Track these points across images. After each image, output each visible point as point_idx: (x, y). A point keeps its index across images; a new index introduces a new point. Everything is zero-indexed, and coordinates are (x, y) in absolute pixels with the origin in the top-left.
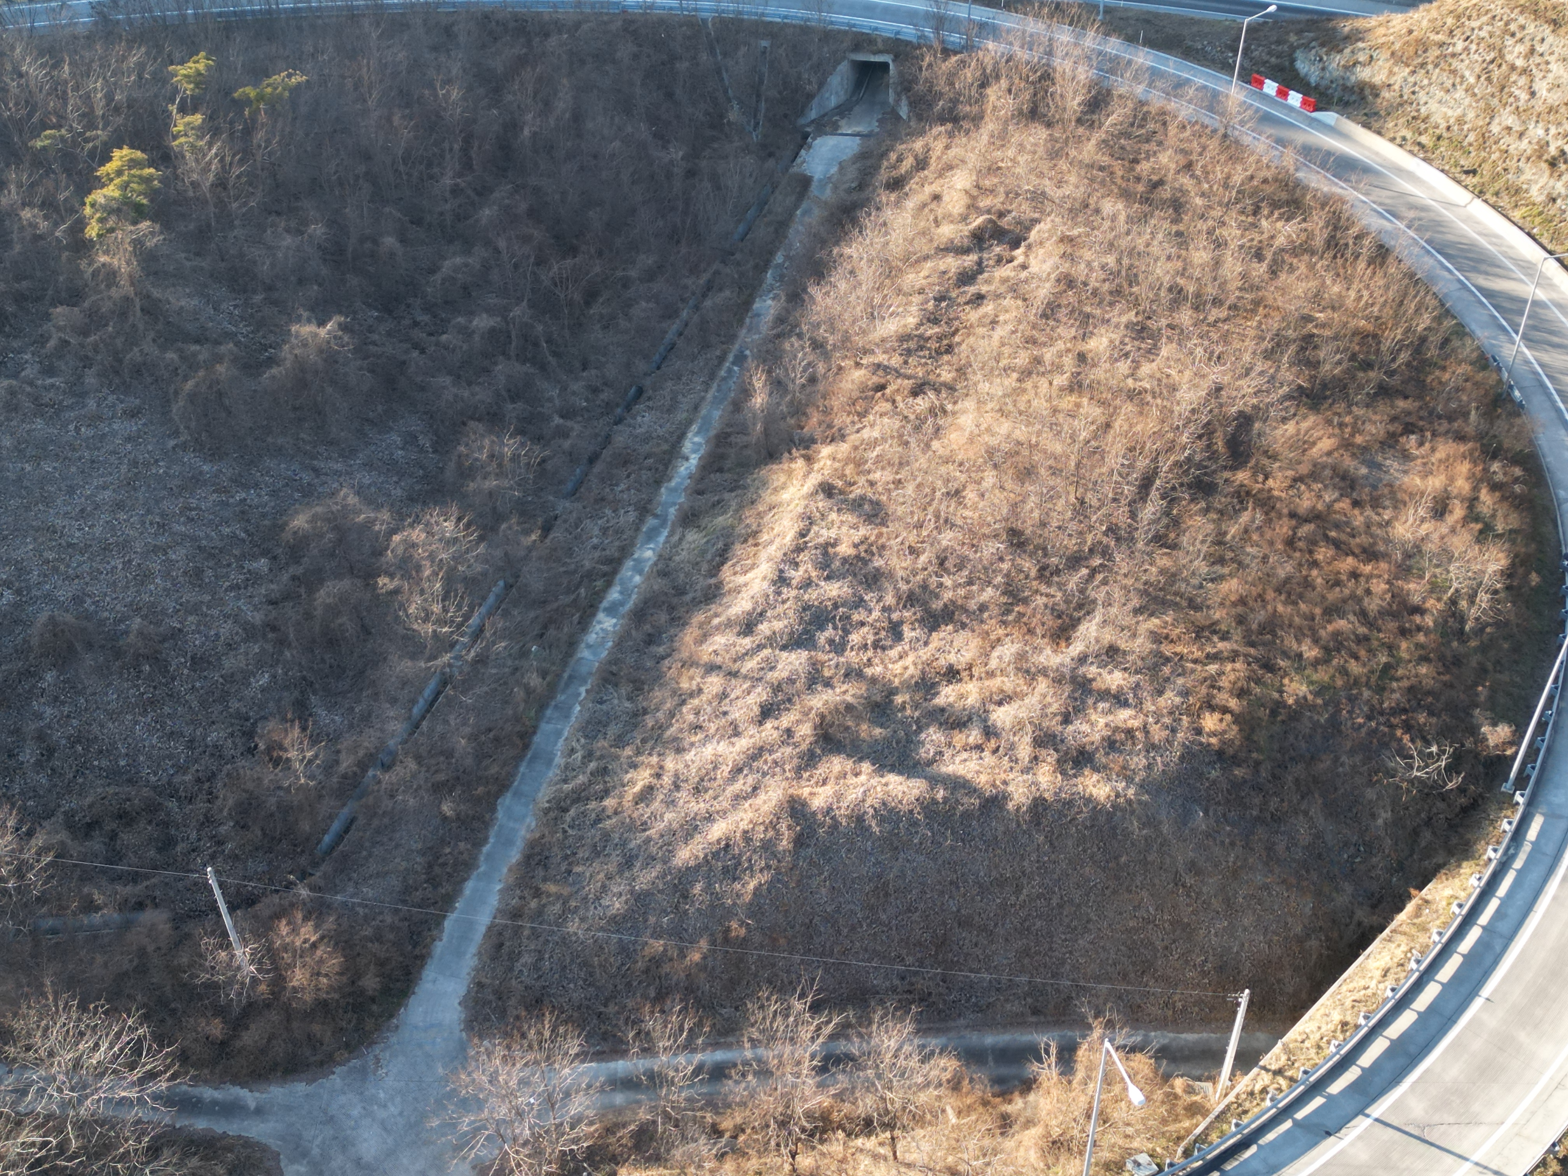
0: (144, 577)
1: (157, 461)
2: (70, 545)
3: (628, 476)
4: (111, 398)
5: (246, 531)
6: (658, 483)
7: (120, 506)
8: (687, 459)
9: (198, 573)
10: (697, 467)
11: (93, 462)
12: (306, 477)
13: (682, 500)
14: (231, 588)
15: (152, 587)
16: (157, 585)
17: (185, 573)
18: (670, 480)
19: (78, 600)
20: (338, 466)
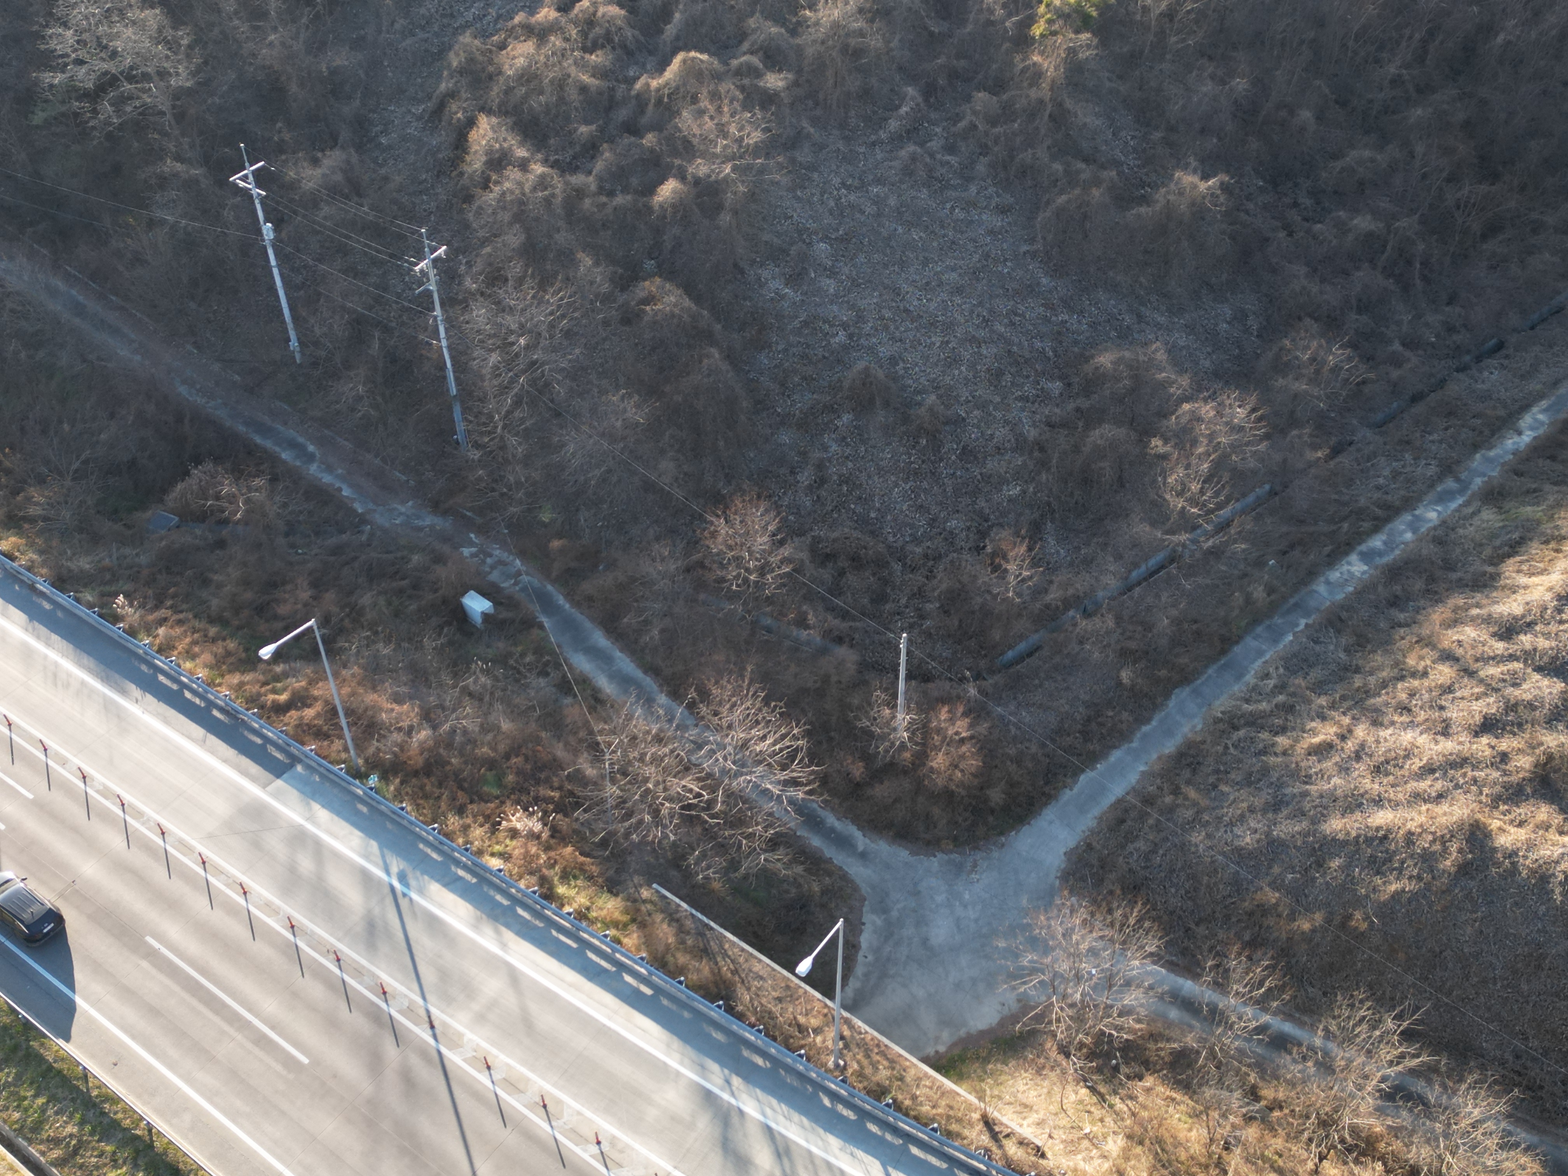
0: (954, 361)
1: (1006, 260)
2: (906, 311)
3: (1446, 429)
4: (991, 190)
5: (1055, 351)
6: (1476, 447)
7: (959, 290)
8: (1520, 433)
9: (1000, 374)
10: (1528, 446)
11: (953, 243)
12: (1128, 319)
13: (1494, 474)
14: (1021, 398)
15: (957, 372)
16: (961, 372)
17: (988, 370)
18: (1490, 449)
19: (893, 361)
20: (1161, 320)
